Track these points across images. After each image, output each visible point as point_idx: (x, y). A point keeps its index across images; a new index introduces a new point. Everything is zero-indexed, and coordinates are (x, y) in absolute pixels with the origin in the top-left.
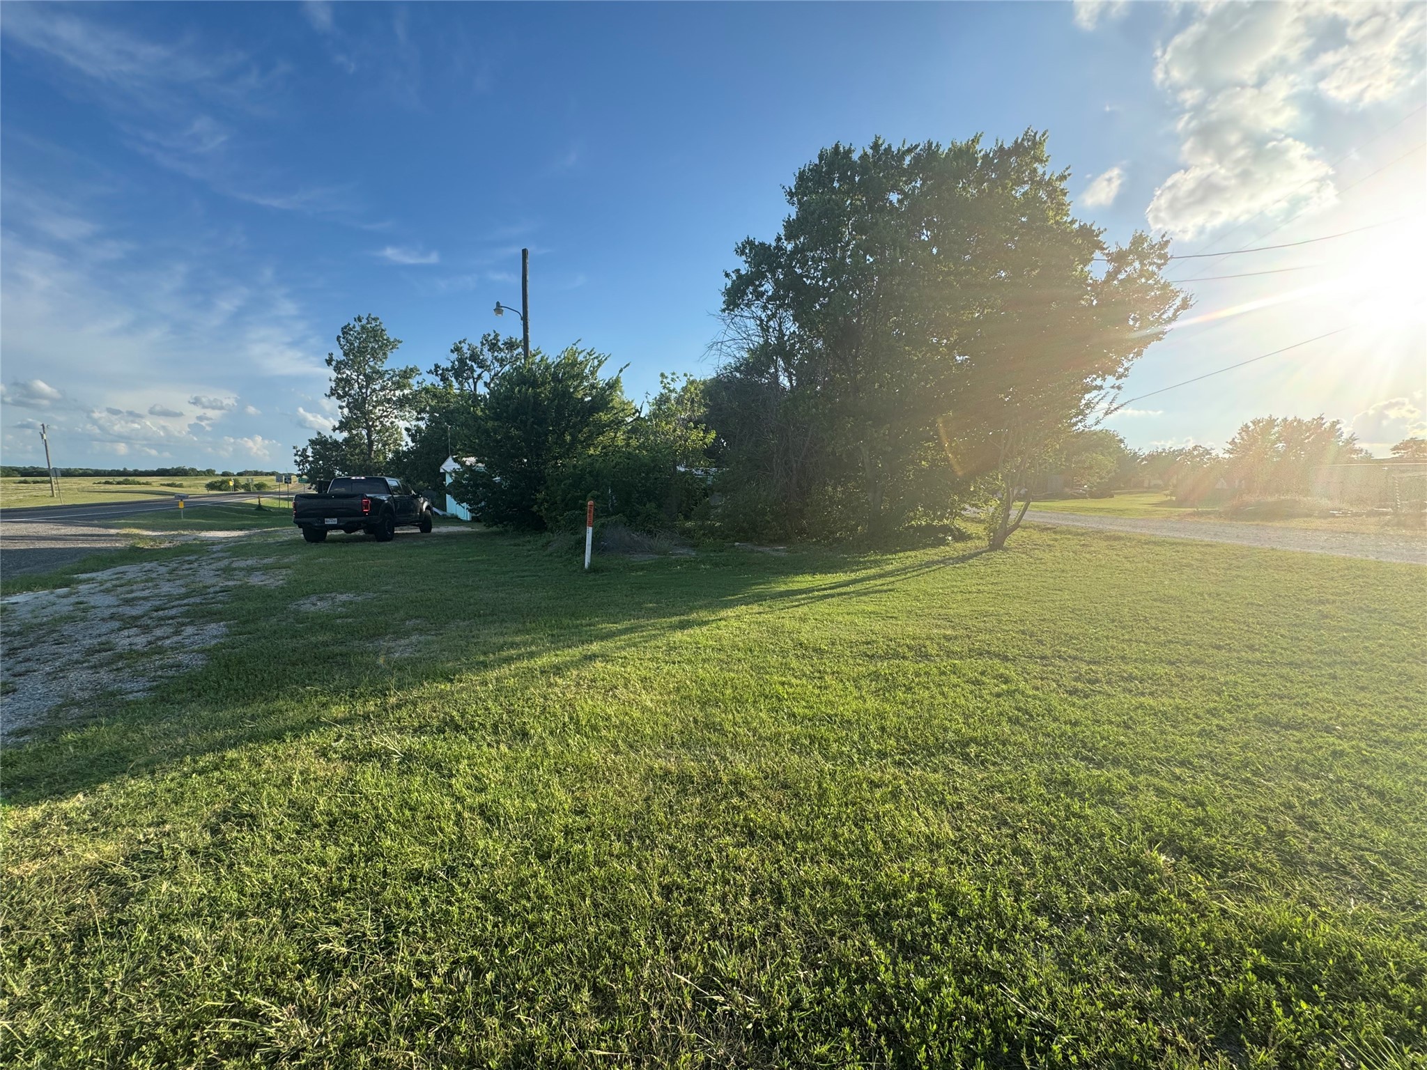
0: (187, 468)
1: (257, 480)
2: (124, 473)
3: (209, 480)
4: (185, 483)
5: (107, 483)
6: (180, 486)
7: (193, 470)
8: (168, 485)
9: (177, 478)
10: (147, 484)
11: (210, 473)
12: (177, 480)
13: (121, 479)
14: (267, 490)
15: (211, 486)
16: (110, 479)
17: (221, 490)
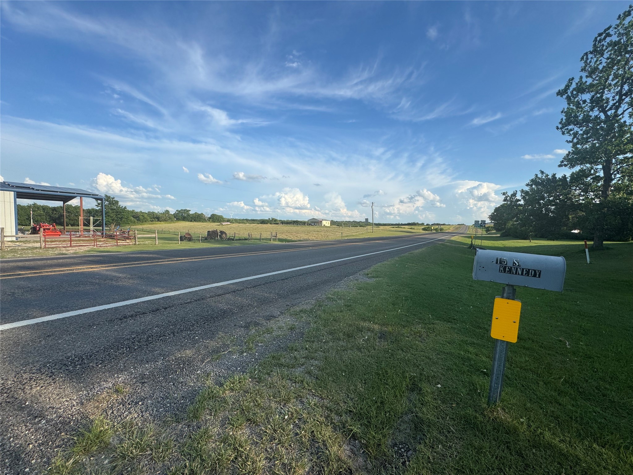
0: (416, 222)
1: (440, 227)
2: (398, 225)
3: (423, 227)
4: (415, 228)
5: (393, 227)
6: (414, 229)
7: (418, 223)
8: (410, 229)
9: (413, 226)
10: (404, 228)
11: (423, 224)
12: (413, 227)
13: (397, 226)
14: (443, 231)
15: (424, 229)
16: (394, 226)
17: (427, 231)
